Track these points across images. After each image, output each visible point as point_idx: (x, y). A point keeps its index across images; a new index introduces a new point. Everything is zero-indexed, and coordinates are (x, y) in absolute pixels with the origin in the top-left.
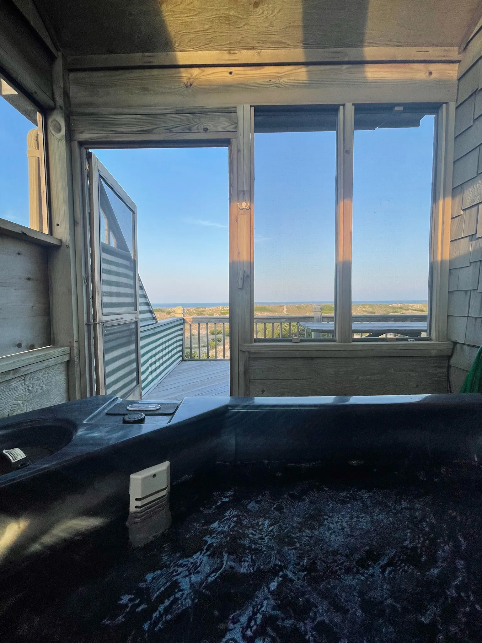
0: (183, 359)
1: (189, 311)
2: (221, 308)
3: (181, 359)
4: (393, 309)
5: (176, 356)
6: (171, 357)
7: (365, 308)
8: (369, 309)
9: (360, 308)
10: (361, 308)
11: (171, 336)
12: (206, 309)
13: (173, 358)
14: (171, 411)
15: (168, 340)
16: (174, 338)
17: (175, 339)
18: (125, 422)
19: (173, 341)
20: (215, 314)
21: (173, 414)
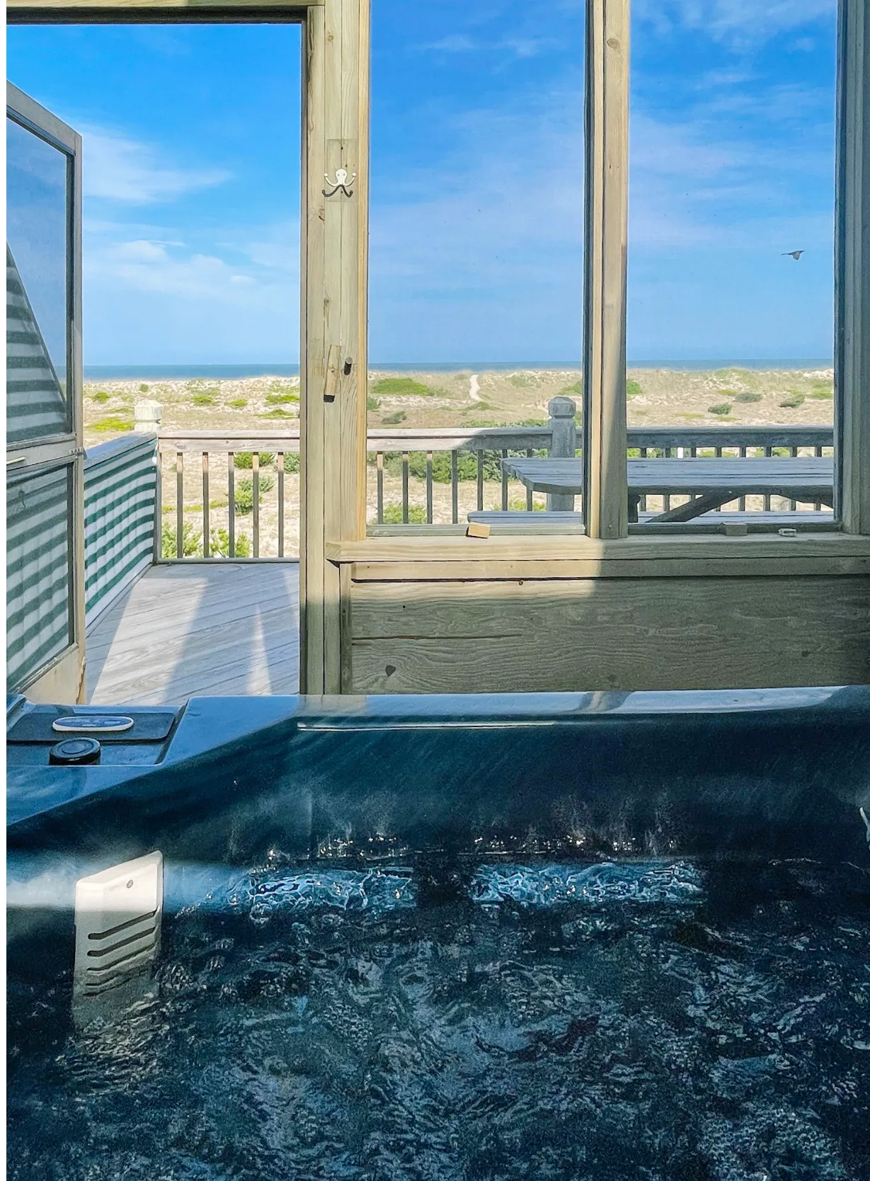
0: (155, 558)
1: (165, 391)
2: (270, 383)
3: (150, 558)
4: (817, 386)
5: (134, 553)
6: (121, 555)
7: (727, 383)
8: (740, 385)
9: (711, 384)
10: (715, 382)
11: (118, 493)
12: (222, 387)
13: (127, 559)
14: (161, 733)
15: (113, 506)
16: (128, 496)
17: (132, 501)
18: (54, 761)
19: (125, 506)
20: (250, 402)
21: (165, 740)
